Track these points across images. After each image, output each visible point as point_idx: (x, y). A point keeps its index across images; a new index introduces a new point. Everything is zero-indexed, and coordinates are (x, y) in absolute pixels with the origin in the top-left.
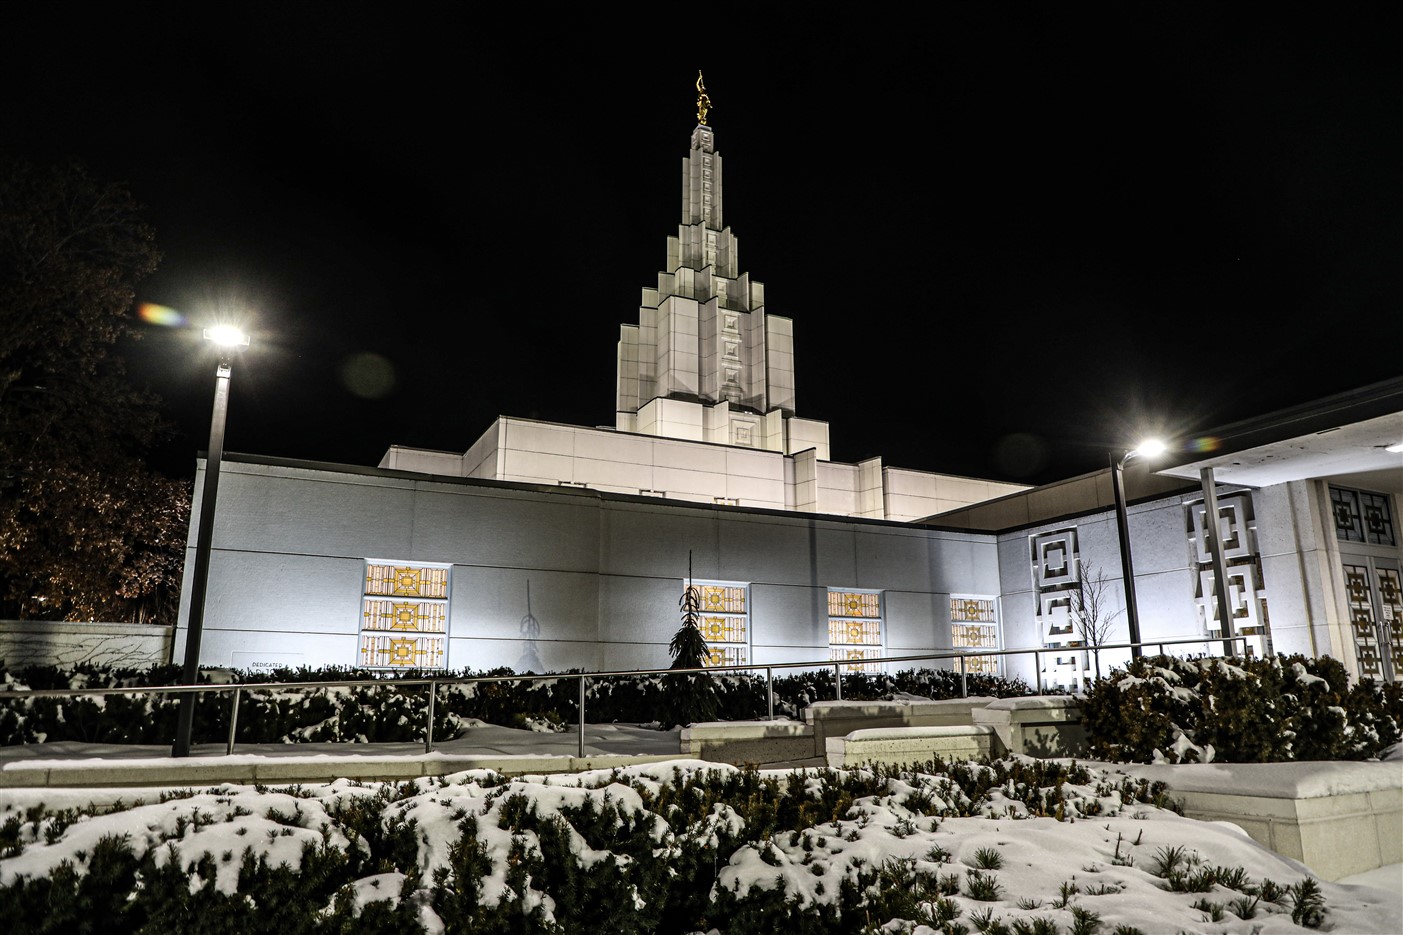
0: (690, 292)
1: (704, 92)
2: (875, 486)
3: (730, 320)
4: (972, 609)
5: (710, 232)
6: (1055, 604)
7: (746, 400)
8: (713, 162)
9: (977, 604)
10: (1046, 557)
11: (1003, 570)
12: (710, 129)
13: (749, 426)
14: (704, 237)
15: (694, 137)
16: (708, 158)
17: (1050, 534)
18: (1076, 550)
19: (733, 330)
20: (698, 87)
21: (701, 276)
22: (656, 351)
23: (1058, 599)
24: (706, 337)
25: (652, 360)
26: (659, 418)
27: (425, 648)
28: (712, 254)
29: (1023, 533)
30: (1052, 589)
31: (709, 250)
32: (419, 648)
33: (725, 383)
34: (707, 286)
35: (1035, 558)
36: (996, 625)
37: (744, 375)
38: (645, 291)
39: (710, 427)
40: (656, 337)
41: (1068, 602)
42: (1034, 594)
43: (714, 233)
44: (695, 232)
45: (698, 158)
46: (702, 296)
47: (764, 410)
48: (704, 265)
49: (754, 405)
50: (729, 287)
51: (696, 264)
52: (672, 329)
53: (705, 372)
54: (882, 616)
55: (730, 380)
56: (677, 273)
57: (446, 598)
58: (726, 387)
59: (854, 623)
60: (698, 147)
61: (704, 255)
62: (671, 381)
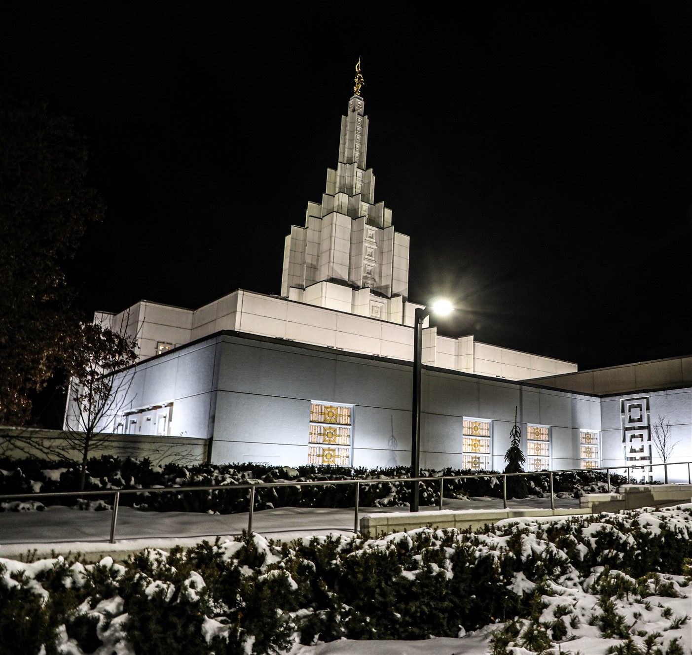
0: (345, 210)
1: (360, 72)
2: (469, 353)
3: (370, 233)
4: (588, 437)
5: (359, 170)
6: (633, 436)
7: (377, 288)
8: (363, 122)
9: (590, 435)
10: (630, 411)
11: (603, 417)
12: (362, 99)
13: (380, 305)
14: (355, 174)
15: (351, 102)
16: (360, 119)
17: (633, 399)
18: (648, 409)
19: (372, 240)
20: (357, 68)
21: (353, 200)
22: (319, 247)
23: (636, 434)
24: (356, 242)
25: (315, 253)
26: (324, 295)
27: (340, 455)
28: (359, 185)
29: (617, 398)
30: (633, 429)
31: (357, 182)
32: (337, 454)
33: (365, 275)
34: (357, 208)
35: (623, 411)
36: (598, 446)
37: (377, 270)
38: (310, 204)
39: (356, 304)
40: (320, 237)
41: (641, 436)
42: (621, 431)
43: (361, 171)
44: (348, 169)
45: (353, 118)
46: (353, 214)
47: (389, 296)
48: (354, 194)
49: (382, 291)
50: (370, 210)
51: (348, 190)
52: (333, 235)
53: (353, 267)
54: (550, 439)
55: (368, 273)
56: (336, 196)
57: (350, 425)
58: (365, 278)
59: (537, 443)
60: (354, 111)
61: (354, 186)
62: (331, 269)
